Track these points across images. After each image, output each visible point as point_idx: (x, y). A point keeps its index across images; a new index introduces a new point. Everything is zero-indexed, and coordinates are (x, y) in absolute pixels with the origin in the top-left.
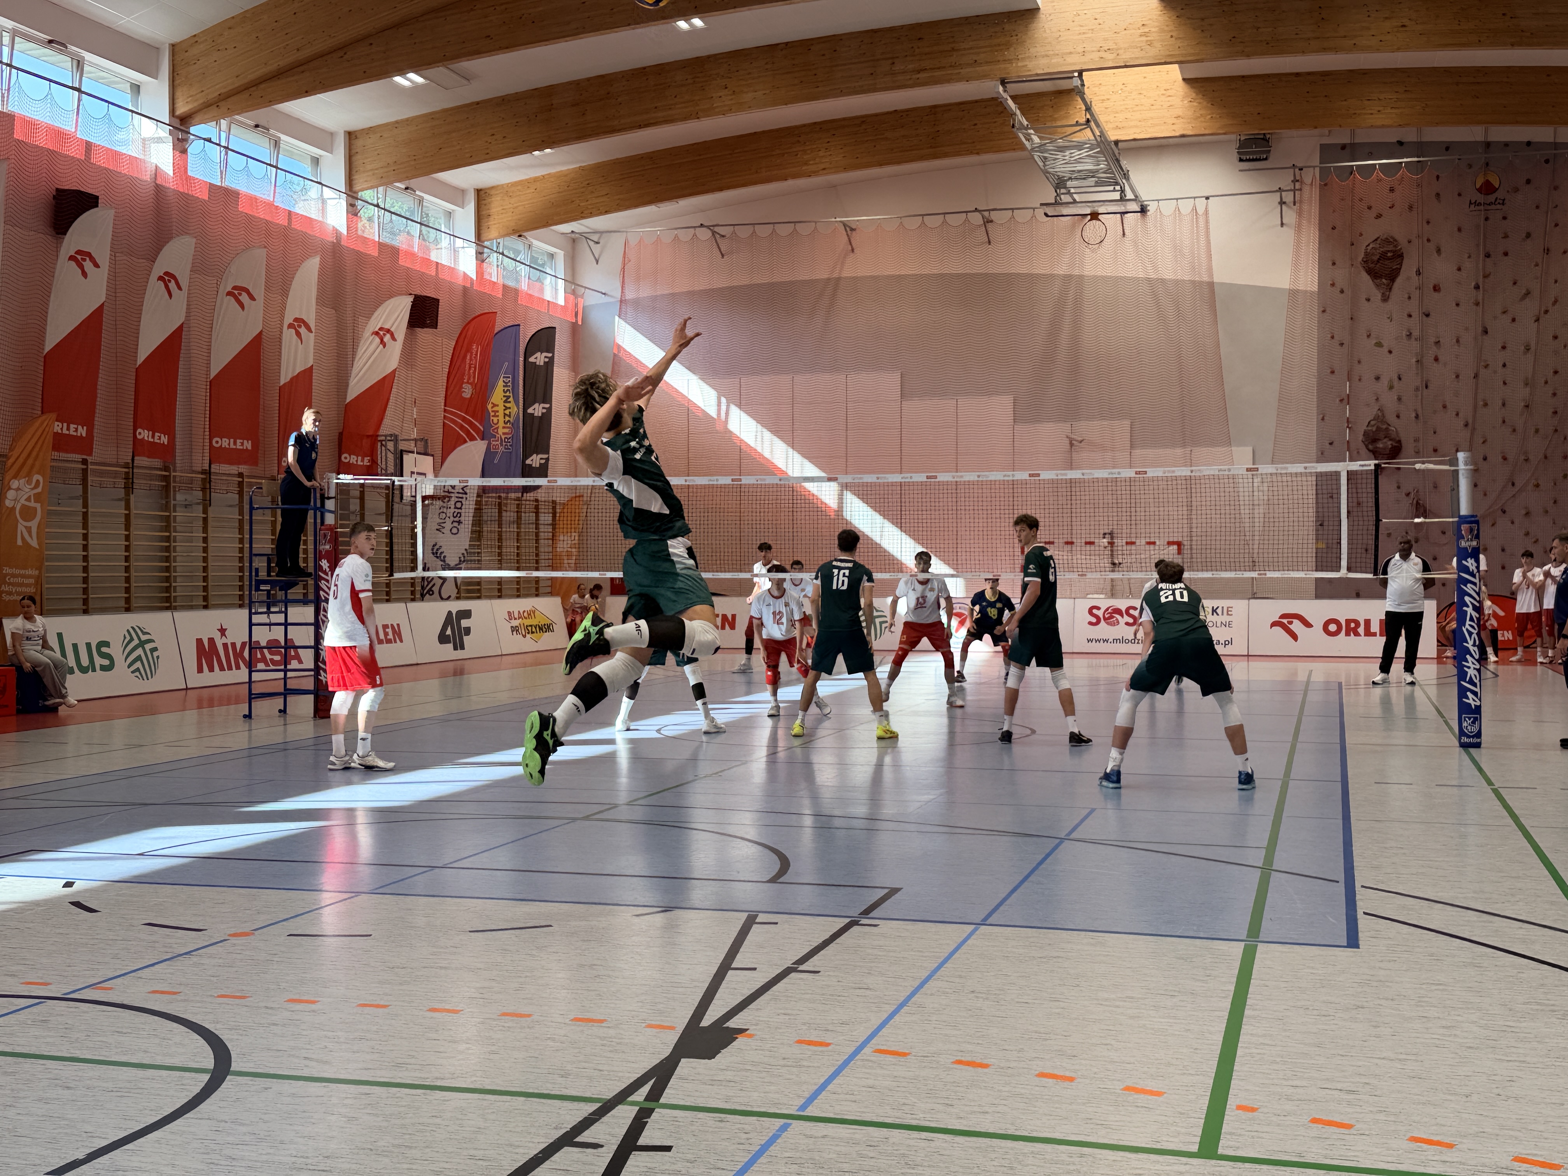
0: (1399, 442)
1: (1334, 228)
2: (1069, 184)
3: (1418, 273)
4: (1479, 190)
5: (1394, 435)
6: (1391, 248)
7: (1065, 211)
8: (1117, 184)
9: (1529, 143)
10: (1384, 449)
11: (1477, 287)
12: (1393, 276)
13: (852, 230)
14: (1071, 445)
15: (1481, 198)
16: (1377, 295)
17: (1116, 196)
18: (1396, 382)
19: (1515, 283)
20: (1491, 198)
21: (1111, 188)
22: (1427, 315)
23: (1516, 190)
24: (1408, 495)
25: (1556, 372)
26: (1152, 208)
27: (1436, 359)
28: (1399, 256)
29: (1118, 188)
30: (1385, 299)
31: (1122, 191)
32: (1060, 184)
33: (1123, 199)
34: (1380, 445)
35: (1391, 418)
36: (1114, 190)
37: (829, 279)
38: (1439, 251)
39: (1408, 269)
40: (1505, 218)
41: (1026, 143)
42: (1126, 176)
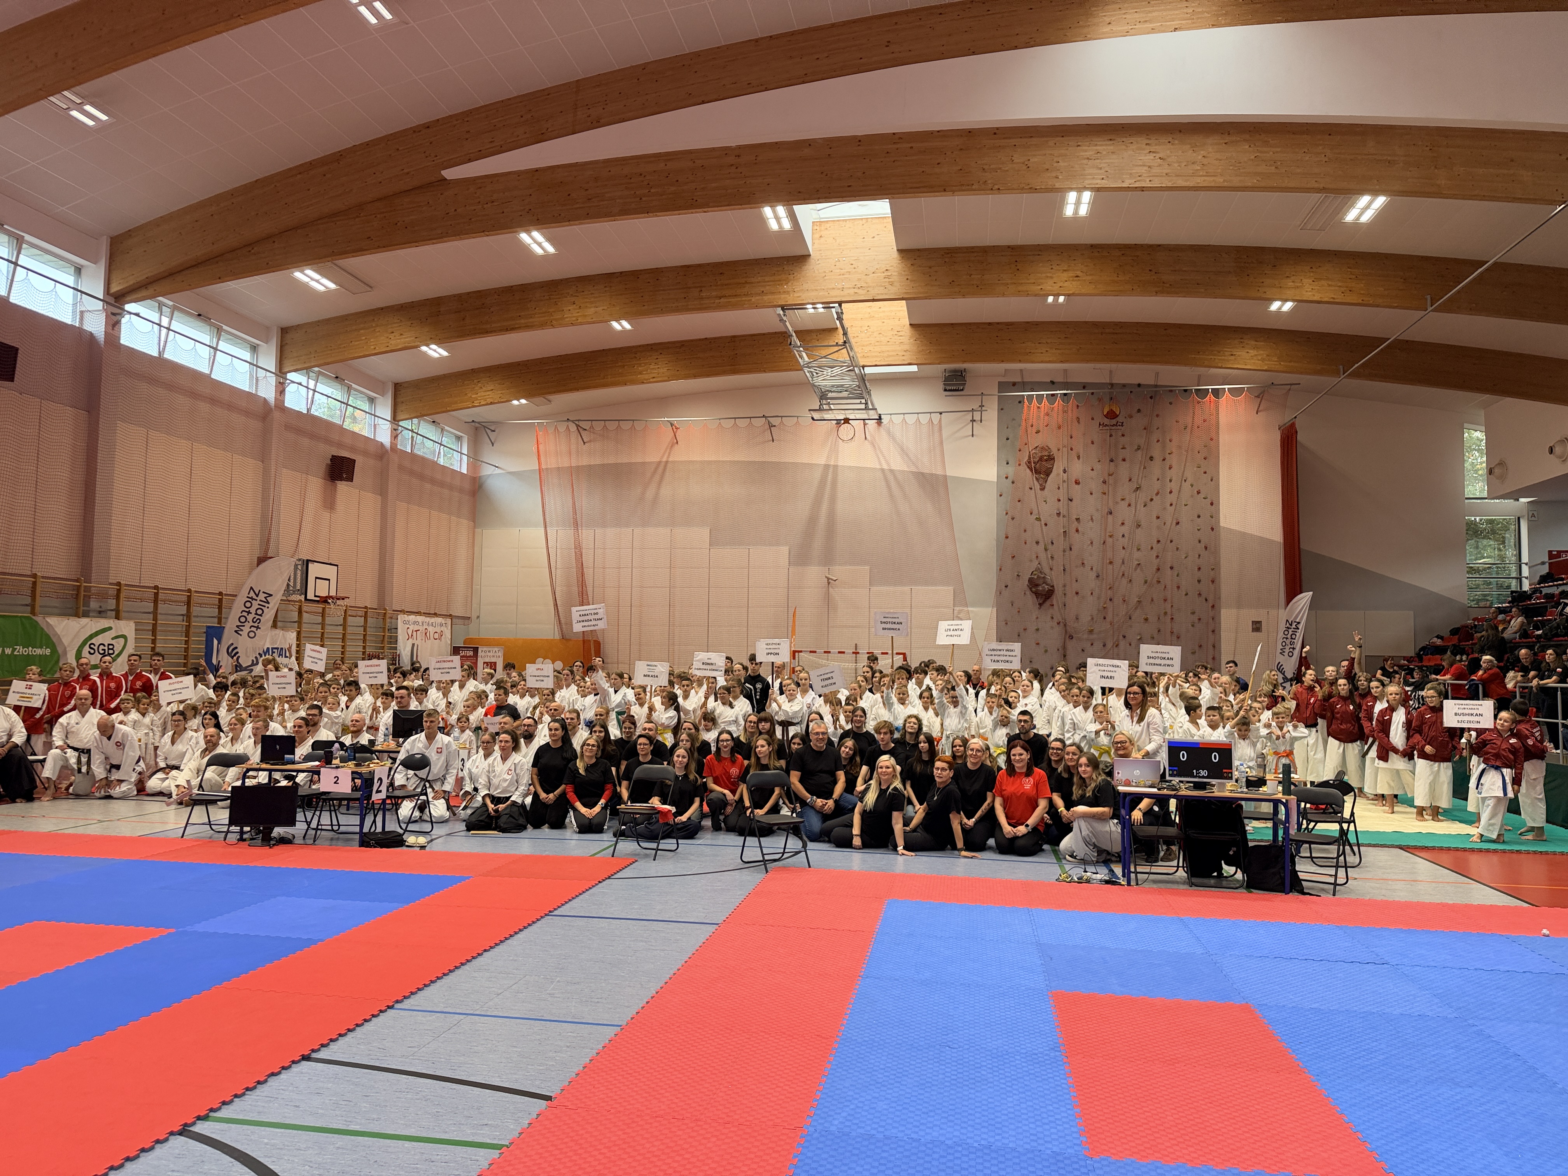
0: (1053, 586)
1: (1008, 439)
2: (830, 395)
3: (1065, 471)
4: (1106, 416)
5: (1049, 582)
6: (1046, 453)
7: (827, 416)
8: (863, 398)
9: (1139, 385)
10: (1044, 590)
11: (1104, 482)
12: (1048, 473)
13: (677, 428)
14: (829, 583)
15: (1107, 421)
16: (1037, 486)
17: (863, 406)
18: (1050, 546)
19: (1130, 480)
20: (1114, 422)
21: (858, 401)
22: (1071, 500)
23: (1131, 417)
24: (1058, 623)
25: (1158, 541)
26: (885, 419)
27: (1077, 531)
28: (1051, 459)
29: (863, 401)
30: (1042, 489)
31: (866, 404)
32: (823, 396)
33: (866, 408)
34: (1040, 588)
35: (1046, 570)
36: (861, 403)
37: (660, 462)
38: (1079, 457)
39: (1058, 468)
40: (1123, 435)
41: (800, 360)
42: (869, 393)
